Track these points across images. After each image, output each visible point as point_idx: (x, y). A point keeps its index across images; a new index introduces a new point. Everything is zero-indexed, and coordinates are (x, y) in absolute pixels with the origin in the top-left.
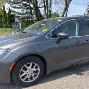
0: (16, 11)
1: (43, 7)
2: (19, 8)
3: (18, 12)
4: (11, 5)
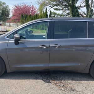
1: (84, 6)
2: (61, 10)
3: (59, 14)
4: (52, 7)
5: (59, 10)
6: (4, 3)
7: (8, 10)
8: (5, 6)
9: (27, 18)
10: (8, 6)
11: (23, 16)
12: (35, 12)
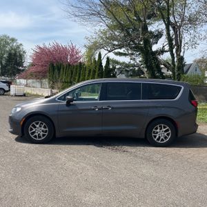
0: (121, 61)
3: (124, 63)
4: (110, 52)
5: (125, 55)
6: (13, 40)
7: (22, 53)
8: (14, 44)
9: (62, 70)
10: (21, 44)
11: (53, 65)
12: (77, 58)
